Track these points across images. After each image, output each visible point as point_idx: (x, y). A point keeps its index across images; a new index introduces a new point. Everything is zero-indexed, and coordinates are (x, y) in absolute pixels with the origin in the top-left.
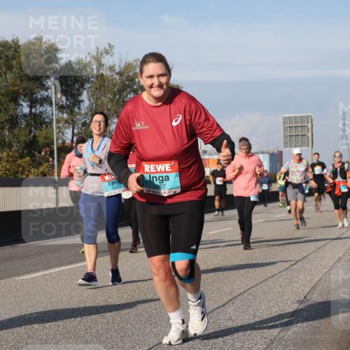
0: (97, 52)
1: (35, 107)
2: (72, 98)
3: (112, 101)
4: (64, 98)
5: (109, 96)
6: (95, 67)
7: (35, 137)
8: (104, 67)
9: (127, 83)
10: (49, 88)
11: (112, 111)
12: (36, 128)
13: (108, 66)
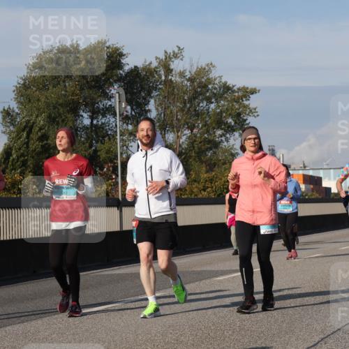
0: (166, 56)
1: (96, 118)
2: (137, 108)
3: (182, 110)
4: (129, 108)
5: (178, 104)
6: (162, 72)
7: (96, 151)
8: (174, 72)
9: (199, 90)
10: (113, 97)
11: (182, 122)
12: (97, 142)
13: (178, 71)
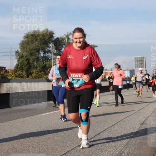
0: (68, 34)
1: (45, 54)
2: (58, 51)
4: (56, 51)
6: (67, 39)
7: (45, 64)
8: (70, 39)
10: (50, 47)
